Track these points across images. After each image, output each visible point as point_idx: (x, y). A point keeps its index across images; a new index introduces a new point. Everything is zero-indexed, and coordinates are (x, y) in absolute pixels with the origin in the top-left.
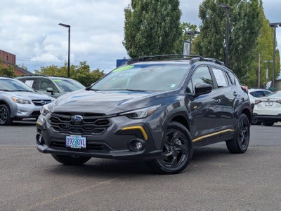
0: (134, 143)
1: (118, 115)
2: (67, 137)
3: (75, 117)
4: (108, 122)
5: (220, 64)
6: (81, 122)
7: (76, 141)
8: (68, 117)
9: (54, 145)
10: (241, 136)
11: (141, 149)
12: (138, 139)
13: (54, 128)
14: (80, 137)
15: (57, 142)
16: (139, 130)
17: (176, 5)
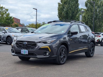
0: (46, 53)
1: (40, 42)
2: (21, 50)
3: (24, 43)
4: (36, 45)
5: (83, 23)
6: (26, 45)
7: (24, 52)
8: (22, 43)
9: (17, 53)
10: (91, 51)
11: (48, 55)
12: (47, 51)
13: (17, 47)
14: (26, 50)
15: (18, 52)
16: (47, 48)
17: (77, 2)
